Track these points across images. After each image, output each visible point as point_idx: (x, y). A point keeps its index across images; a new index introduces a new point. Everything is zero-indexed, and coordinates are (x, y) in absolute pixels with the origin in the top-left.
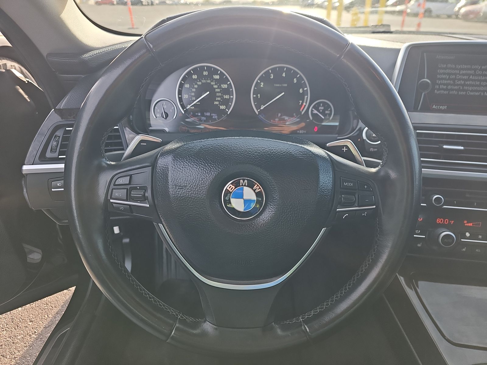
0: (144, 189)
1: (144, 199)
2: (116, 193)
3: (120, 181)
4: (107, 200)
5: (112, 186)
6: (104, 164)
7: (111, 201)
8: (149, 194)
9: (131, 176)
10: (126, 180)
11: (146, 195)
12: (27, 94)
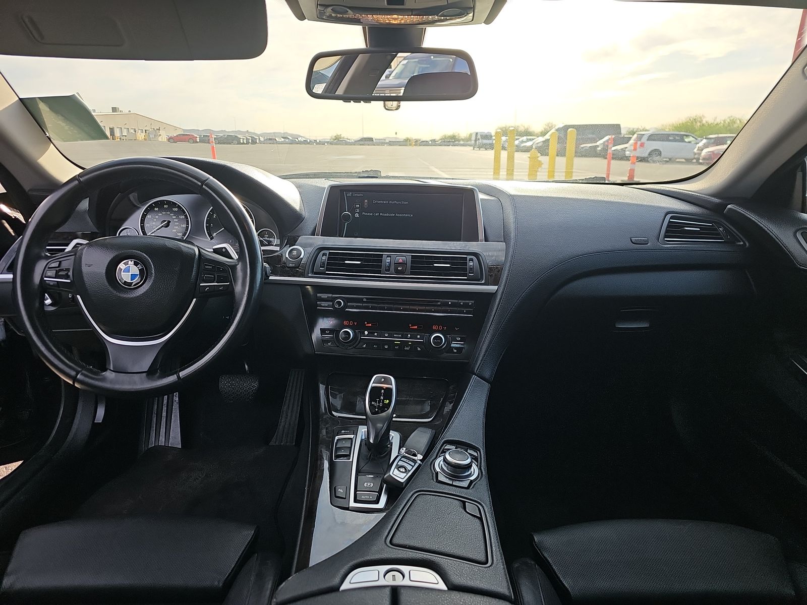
0: (68, 270)
1: (67, 277)
2: (49, 273)
3: (53, 265)
4: (42, 279)
5: (47, 269)
6: (43, 255)
7: (45, 279)
8: (70, 273)
9: (60, 262)
10: (56, 264)
11: (69, 273)
12: (12, 228)
